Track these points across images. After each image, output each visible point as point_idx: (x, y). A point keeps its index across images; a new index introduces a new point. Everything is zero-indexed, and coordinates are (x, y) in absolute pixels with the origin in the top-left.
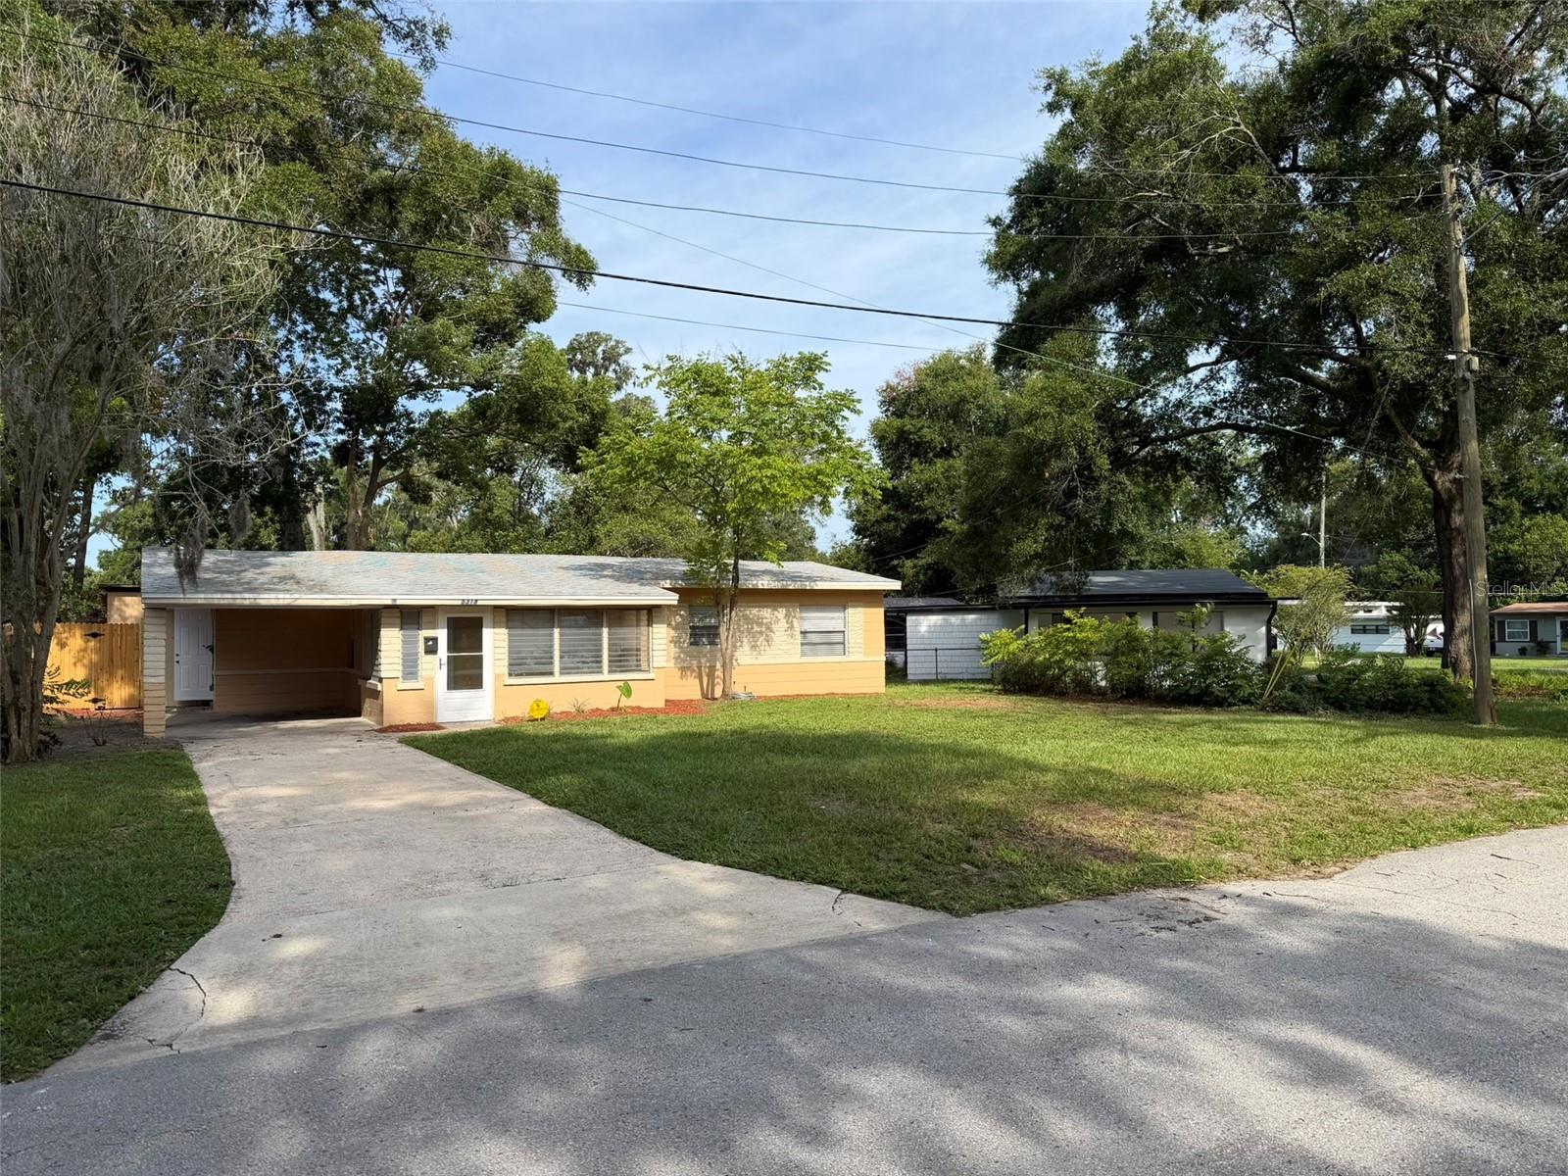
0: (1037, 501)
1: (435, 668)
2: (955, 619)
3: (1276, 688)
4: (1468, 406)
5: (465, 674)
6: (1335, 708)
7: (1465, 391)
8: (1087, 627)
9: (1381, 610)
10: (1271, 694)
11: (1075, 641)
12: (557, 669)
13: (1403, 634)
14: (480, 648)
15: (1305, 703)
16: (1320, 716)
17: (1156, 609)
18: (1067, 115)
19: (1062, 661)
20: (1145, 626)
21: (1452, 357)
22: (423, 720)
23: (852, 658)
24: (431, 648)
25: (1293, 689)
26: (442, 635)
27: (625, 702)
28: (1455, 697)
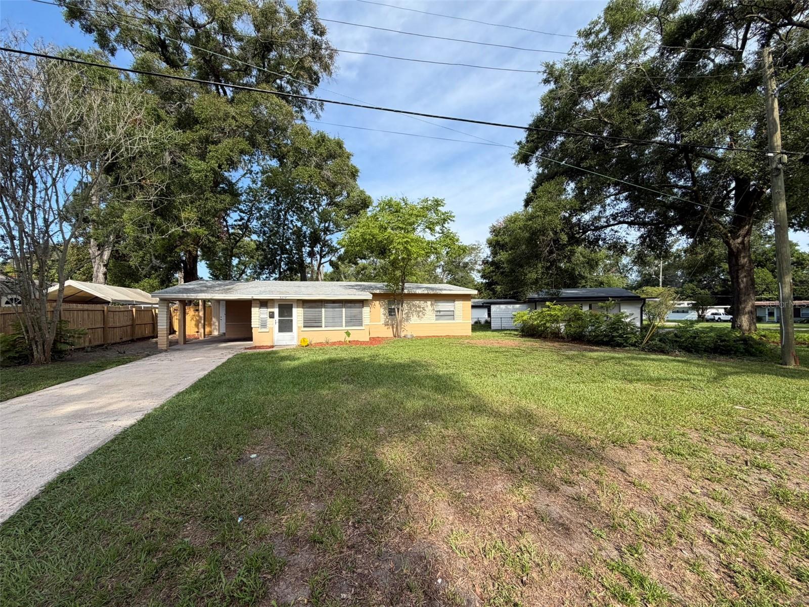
0: (537, 256)
1: (274, 324)
2: (510, 307)
3: (649, 340)
4: (780, 184)
5: (285, 326)
6: (686, 351)
7: (777, 176)
8: (557, 310)
9: (685, 304)
10: (647, 342)
11: (551, 315)
12: (323, 325)
13: (696, 313)
14: (291, 315)
15: (668, 348)
16: (677, 356)
17: (590, 302)
18: (552, 86)
19: (545, 324)
20: (586, 309)
21: (771, 155)
22: (269, 344)
23: (457, 321)
24: (272, 316)
25: (660, 341)
26: (276, 311)
27: (348, 339)
28: (761, 347)
